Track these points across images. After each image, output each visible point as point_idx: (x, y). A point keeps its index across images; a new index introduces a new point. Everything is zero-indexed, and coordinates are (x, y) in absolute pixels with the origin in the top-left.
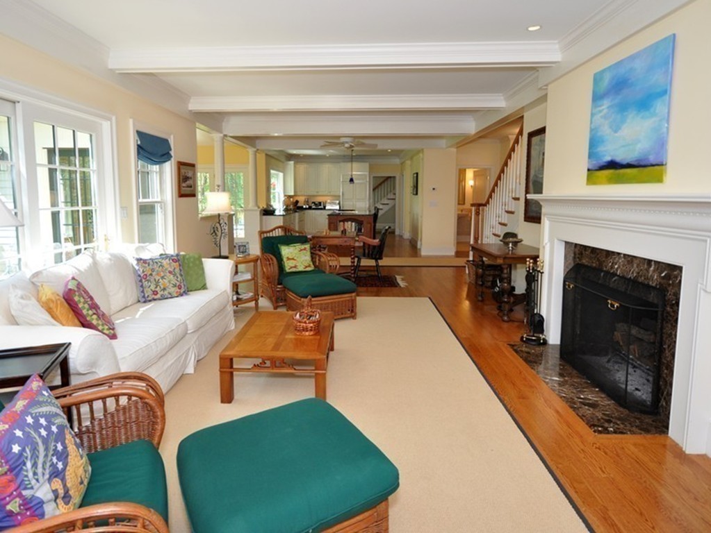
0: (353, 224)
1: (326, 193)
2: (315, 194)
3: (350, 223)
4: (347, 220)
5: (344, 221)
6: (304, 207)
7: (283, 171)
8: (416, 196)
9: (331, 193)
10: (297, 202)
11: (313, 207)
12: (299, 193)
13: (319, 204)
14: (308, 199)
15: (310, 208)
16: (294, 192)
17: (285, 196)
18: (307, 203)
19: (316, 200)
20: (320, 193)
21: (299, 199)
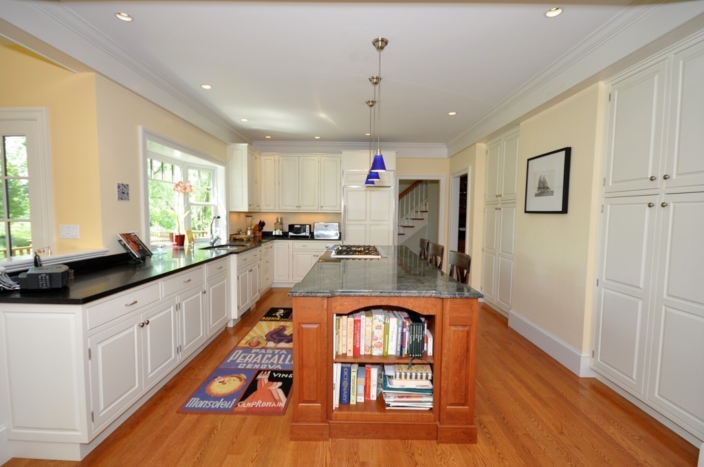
0: (394, 321)
1: (315, 208)
2: (296, 210)
6: (275, 233)
7: (225, 162)
9: (324, 208)
10: (262, 224)
11: (291, 234)
12: (264, 208)
13: (303, 228)
14: (281, 219)
15: (284, 236)
16: (250, 205)
17: (230, 213)
18: (280, 226)
19: (297, 221)
20: (303, 209)
21: (264, 218)
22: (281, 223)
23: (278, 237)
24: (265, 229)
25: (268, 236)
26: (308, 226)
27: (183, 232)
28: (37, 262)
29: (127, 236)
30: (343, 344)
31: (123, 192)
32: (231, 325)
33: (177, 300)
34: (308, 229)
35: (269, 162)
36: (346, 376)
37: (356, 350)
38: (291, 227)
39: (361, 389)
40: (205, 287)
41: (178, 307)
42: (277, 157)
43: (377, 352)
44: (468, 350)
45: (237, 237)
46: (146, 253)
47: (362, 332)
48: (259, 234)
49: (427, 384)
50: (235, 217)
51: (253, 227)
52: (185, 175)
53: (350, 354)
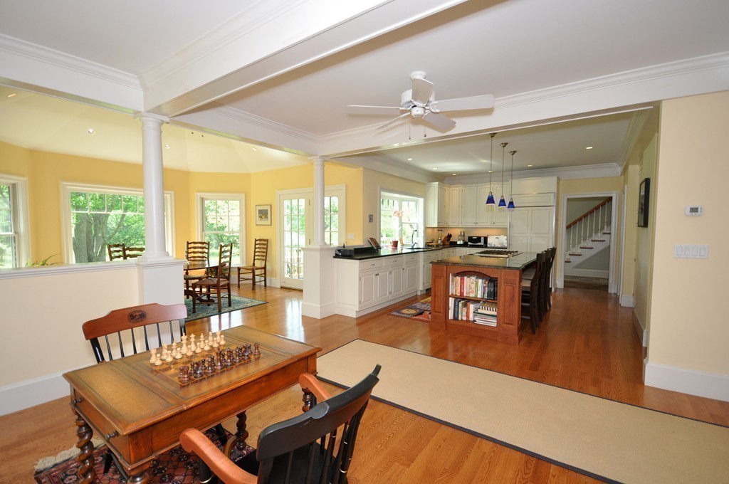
0: (480, 281)
1: (488, 224)
2: (474, 226)
3: (473, 278)
4: (469, 274)
5: (462, 274)
6: (458, 243)
7: (424, 195)
8: (645, 229)
9: (496, 224)
10: (450, 236)
11: (469, 243)
12: (451, 224)
13: (479, 239)
14: (464, 232)
15: (465, 245)
16: (439, 223)
17: (426, 228)
18: (463, 238)
19: (475, 234)
20: (480, 225)
21: (452, 232)
22: (464, 236)
23: (460, 245)
24: (452, 240)
25: (454, 245)
26: (482, 238)
27: (397, 239)
28: (344, 247)
29: (371, 239)
30: (454, 289)
31: (371, 218)
32: (419, 293)
33: (390, 269)
34: (482, 239)
35: (455, 192)
36: (456, 306)
37: (462, 293)
38: (470, 239)
39: (464, 313)
40: (404, 266)
41: (390, 273)
42: (461, 188)
43: (472, 295)
44: (513, 297)
45: (430, 244)
46: (379, 248)
47: (465, 285)
48: (447, 243)
49: (495, 313)
50: (430, 231)
51: (443, 239)
52: (401, 207)
53: (459, 295)
